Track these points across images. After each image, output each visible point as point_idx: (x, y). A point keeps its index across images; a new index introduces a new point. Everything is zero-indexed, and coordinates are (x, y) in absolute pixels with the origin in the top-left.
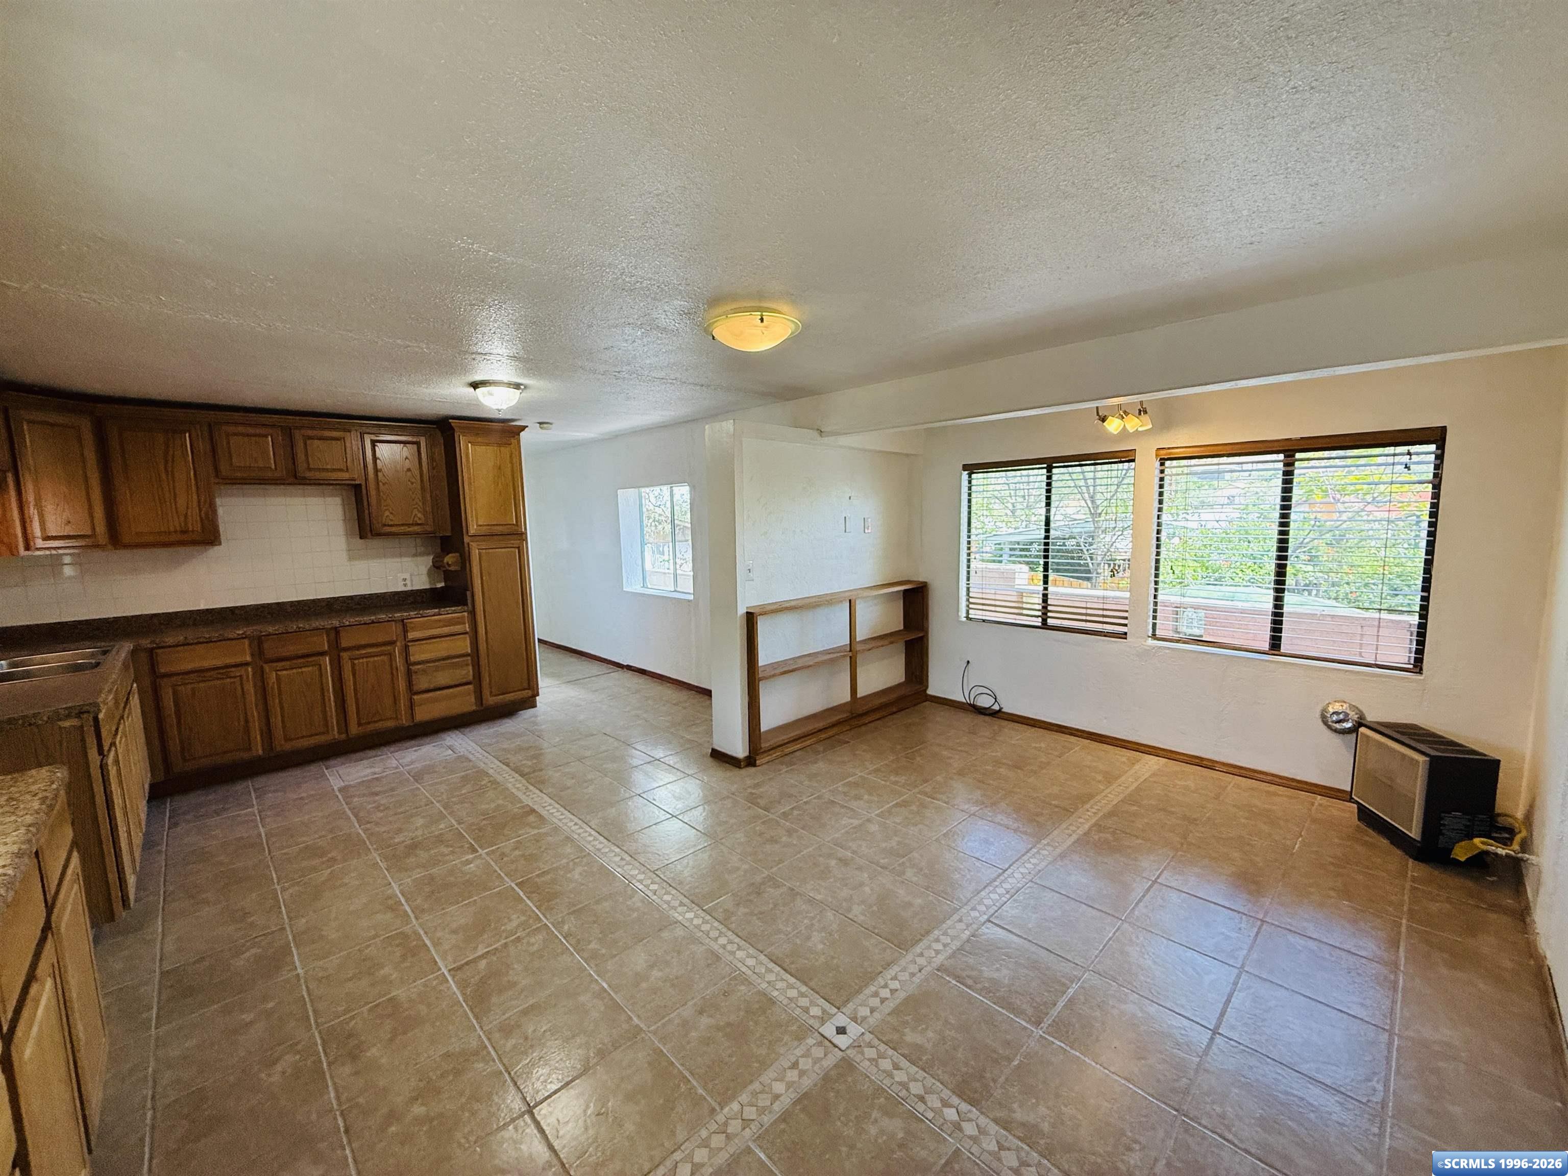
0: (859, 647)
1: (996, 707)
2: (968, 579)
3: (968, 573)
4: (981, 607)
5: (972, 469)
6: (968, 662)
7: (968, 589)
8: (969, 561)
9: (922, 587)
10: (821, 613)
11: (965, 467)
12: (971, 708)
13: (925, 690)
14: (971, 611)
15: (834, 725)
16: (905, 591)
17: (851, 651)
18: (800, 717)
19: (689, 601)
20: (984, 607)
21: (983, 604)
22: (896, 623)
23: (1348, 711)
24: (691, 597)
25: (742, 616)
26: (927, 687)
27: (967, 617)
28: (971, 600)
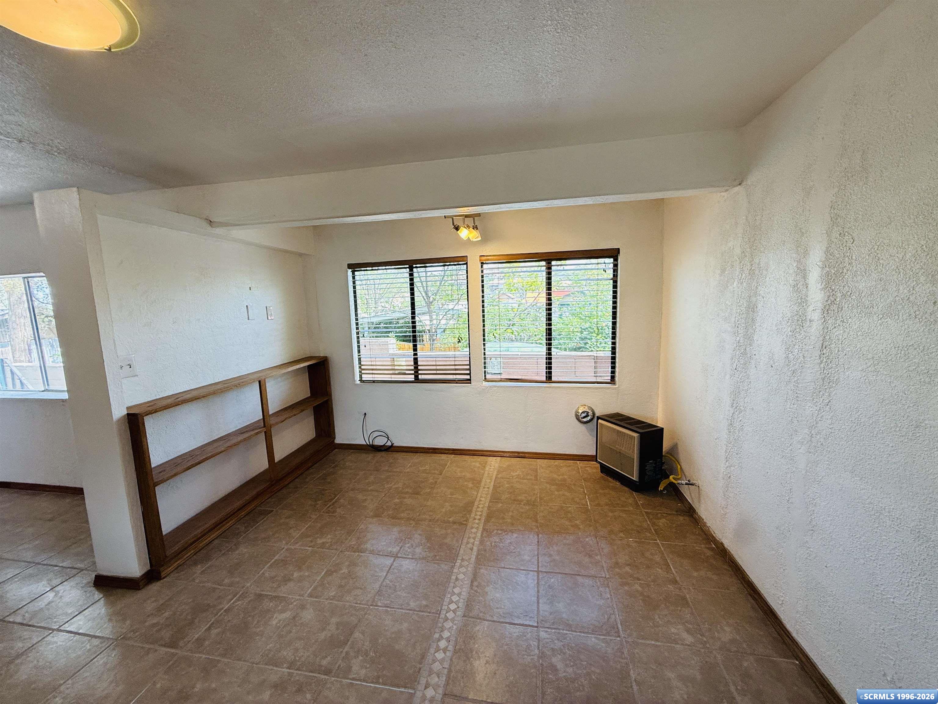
0: (272, 421)
1: (389, 444)
2: (359, 351)
3: (359, 347)
4: (371, 372)
5: (354, 267)
6: (365, 414)
7: (360, 359)
8: (358, 338)
9: (324, 361)
10: (231, 395)
11: (350, 266)
12: (371, 448)
13: (334, 441)
14: (363, 376)
15: (254, 498)
16: (309, 366)
17: (265, 426)
19: (63, 401)
20: (374, 372)
21: (372, 370)
22: (304, 392)
23: (588, 410)
24: (65, 396)
26: (335, 438)
27: (361, 380)
28: (363, 367)
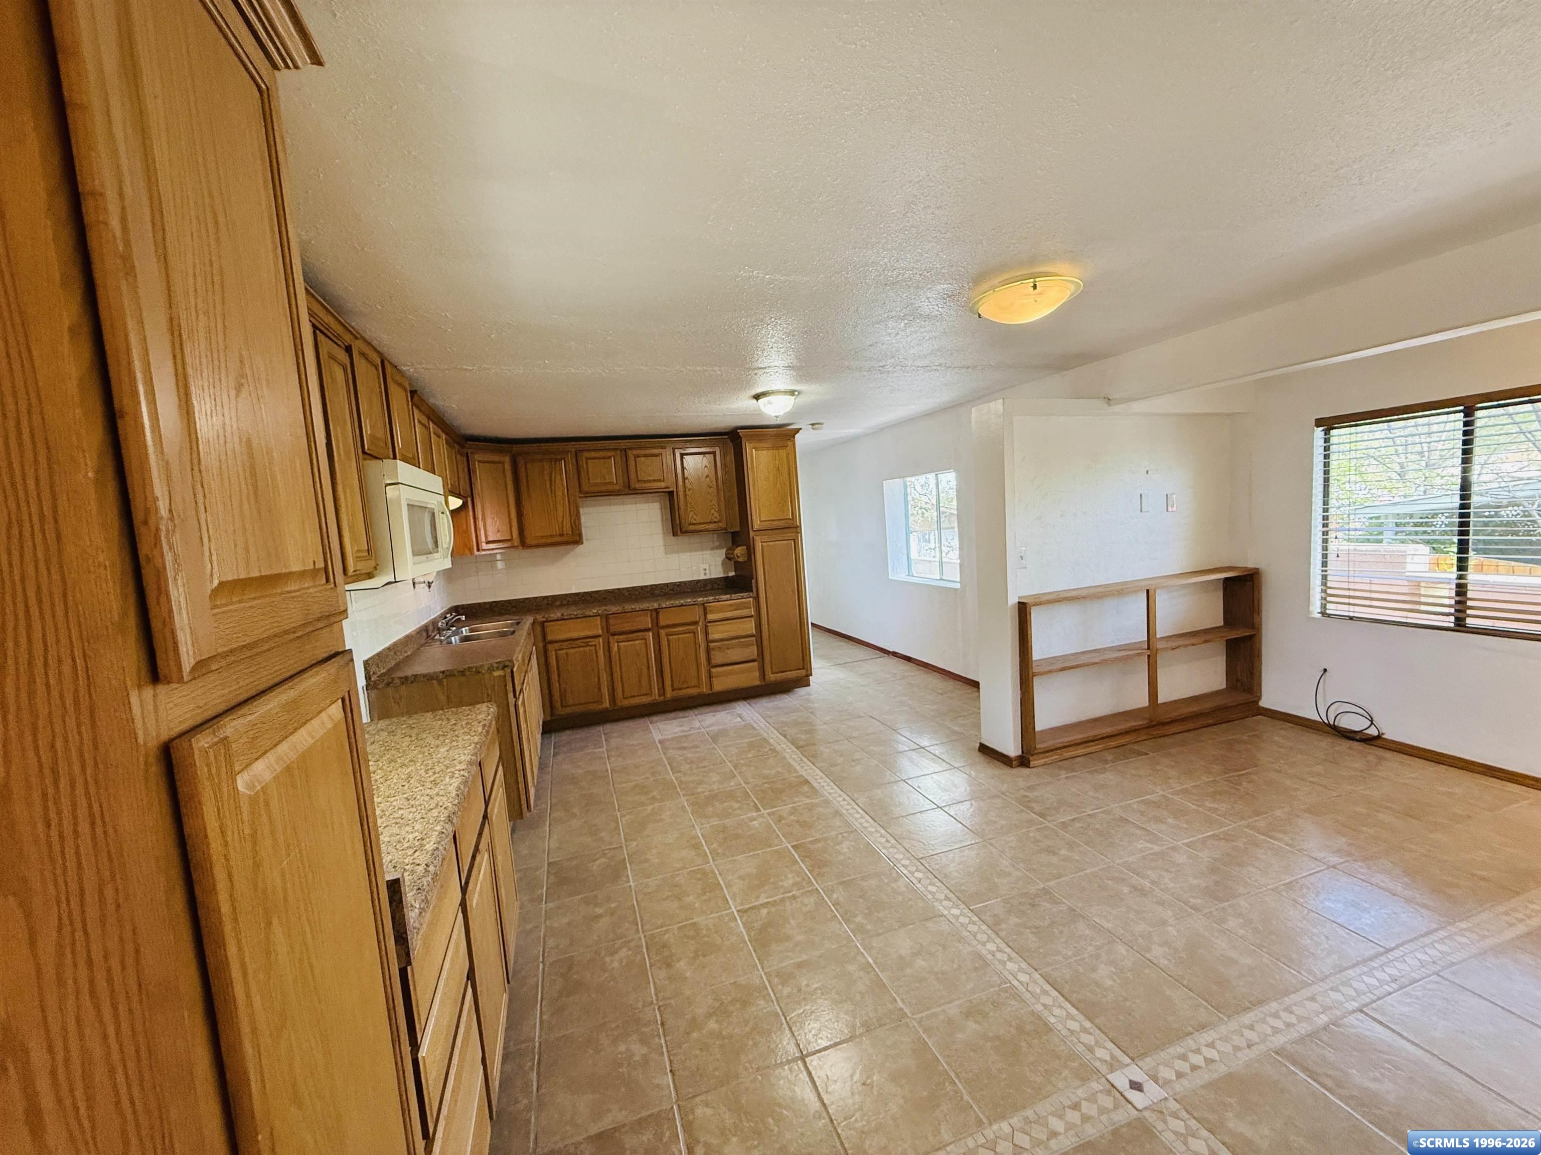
0: (1160, 645)
1: (1373, 732)
2: (1324, 564)
3: (1325, 556)
4: (1346, 600)
5: (1328, 424)
6: (1325, 670)
7: (1325, 577)
8: (1325, 541)
9: (1252, 575)
10: (1110, 604)
11: (1319, 423)
12: (1328, 729)
13: (1257, 701)
14: (1329, 606)
15: (1126, 732)
16: (1226, 579)
17: (1149, 648)
18: (1083, 718)
19: (956, 590)
20: (1352, 601)
21: (1350, 597)
22: (1213, 617)
24: (958, 586)
25: (1013, 605)
26: (1260, 698)
27: (1323, 614)
28: (1329, 591)
